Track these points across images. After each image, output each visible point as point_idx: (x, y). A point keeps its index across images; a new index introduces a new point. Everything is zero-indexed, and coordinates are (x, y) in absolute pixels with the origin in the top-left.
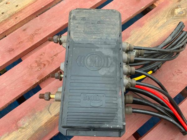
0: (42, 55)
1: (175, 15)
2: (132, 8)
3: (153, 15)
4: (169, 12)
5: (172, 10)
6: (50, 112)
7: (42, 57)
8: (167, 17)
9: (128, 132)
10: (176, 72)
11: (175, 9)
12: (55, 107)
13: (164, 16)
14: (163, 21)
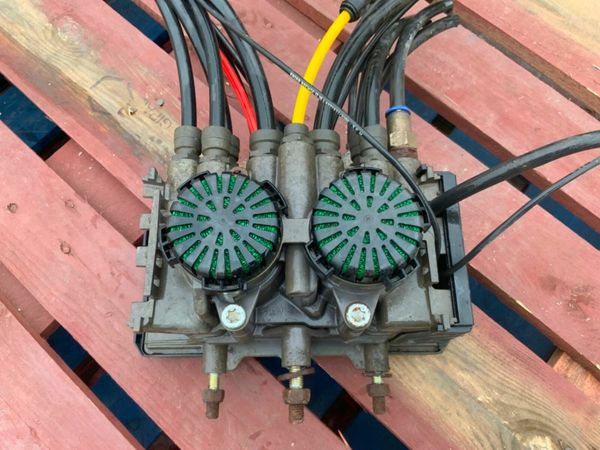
0: (266, 22)
1: (519, 437)
2: (509, 265)
3: (496, 349)
4: (530, 411)
5: (541, 424)
6: (98, 82)
7: (260, 23)
8: (502, 404)
9: (53, 299)
10: (269, 443)
11: (549, 434)
12: (115, 92)
13: (503, 393)
14: (478, 389)
